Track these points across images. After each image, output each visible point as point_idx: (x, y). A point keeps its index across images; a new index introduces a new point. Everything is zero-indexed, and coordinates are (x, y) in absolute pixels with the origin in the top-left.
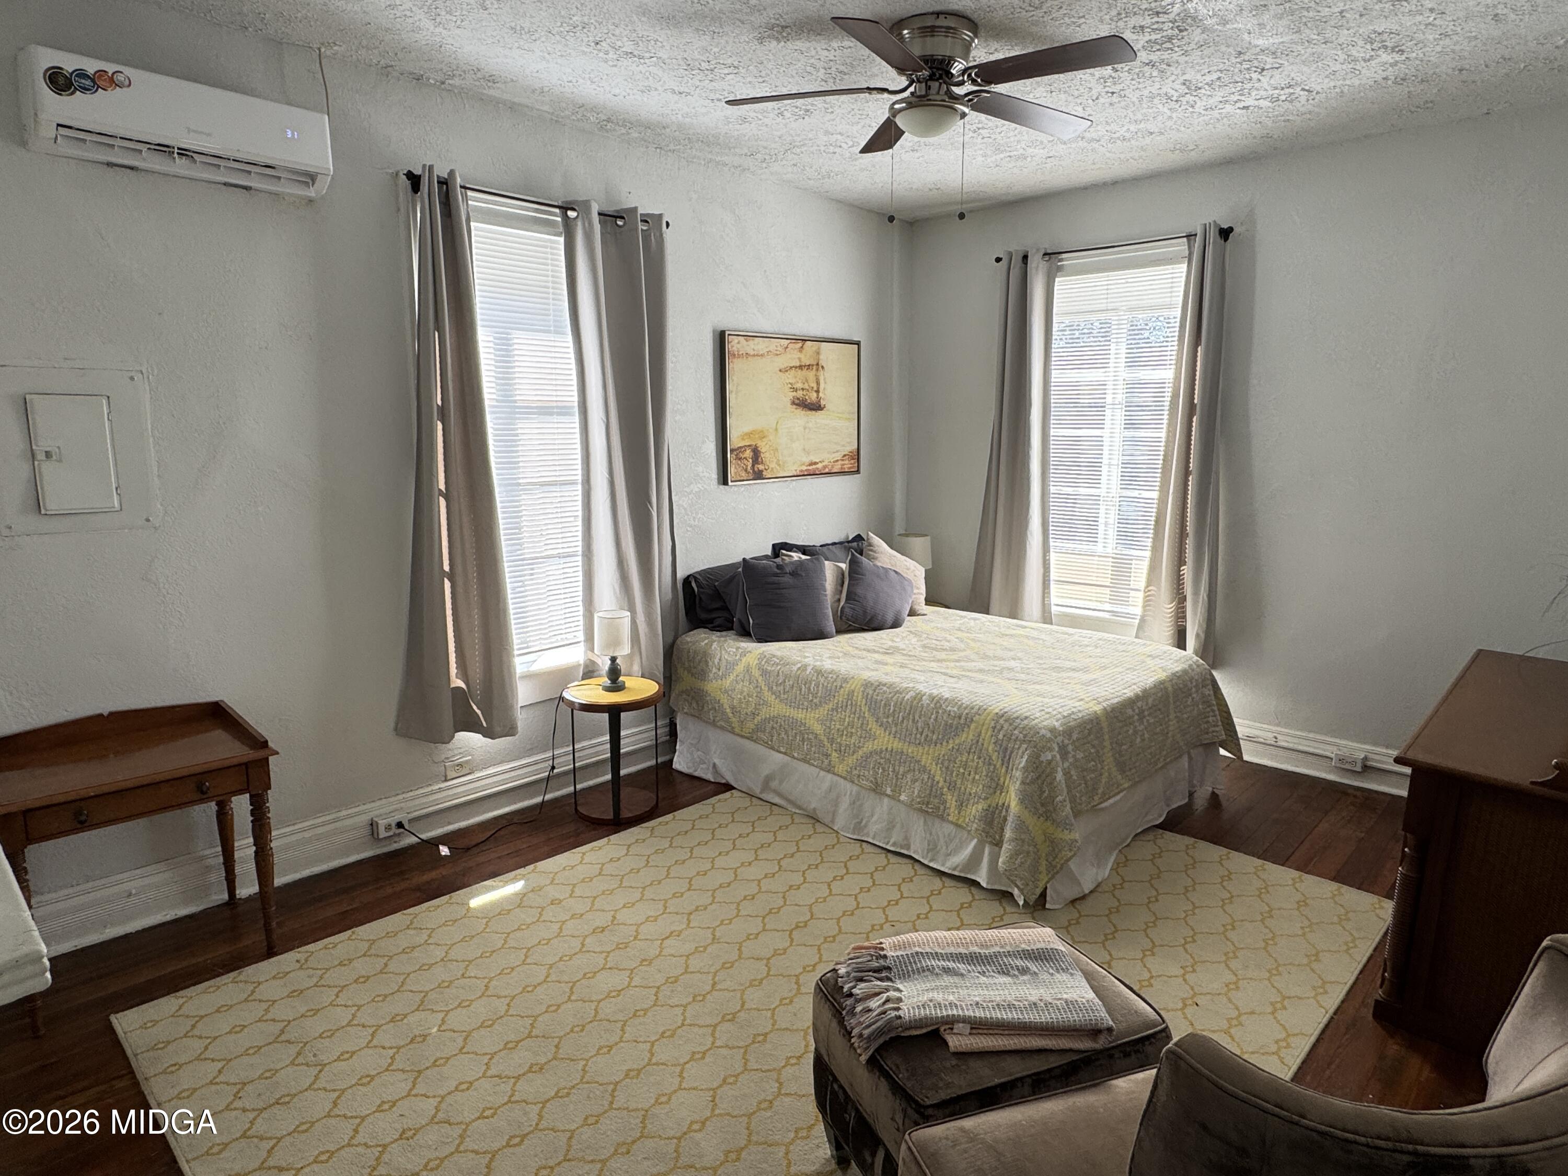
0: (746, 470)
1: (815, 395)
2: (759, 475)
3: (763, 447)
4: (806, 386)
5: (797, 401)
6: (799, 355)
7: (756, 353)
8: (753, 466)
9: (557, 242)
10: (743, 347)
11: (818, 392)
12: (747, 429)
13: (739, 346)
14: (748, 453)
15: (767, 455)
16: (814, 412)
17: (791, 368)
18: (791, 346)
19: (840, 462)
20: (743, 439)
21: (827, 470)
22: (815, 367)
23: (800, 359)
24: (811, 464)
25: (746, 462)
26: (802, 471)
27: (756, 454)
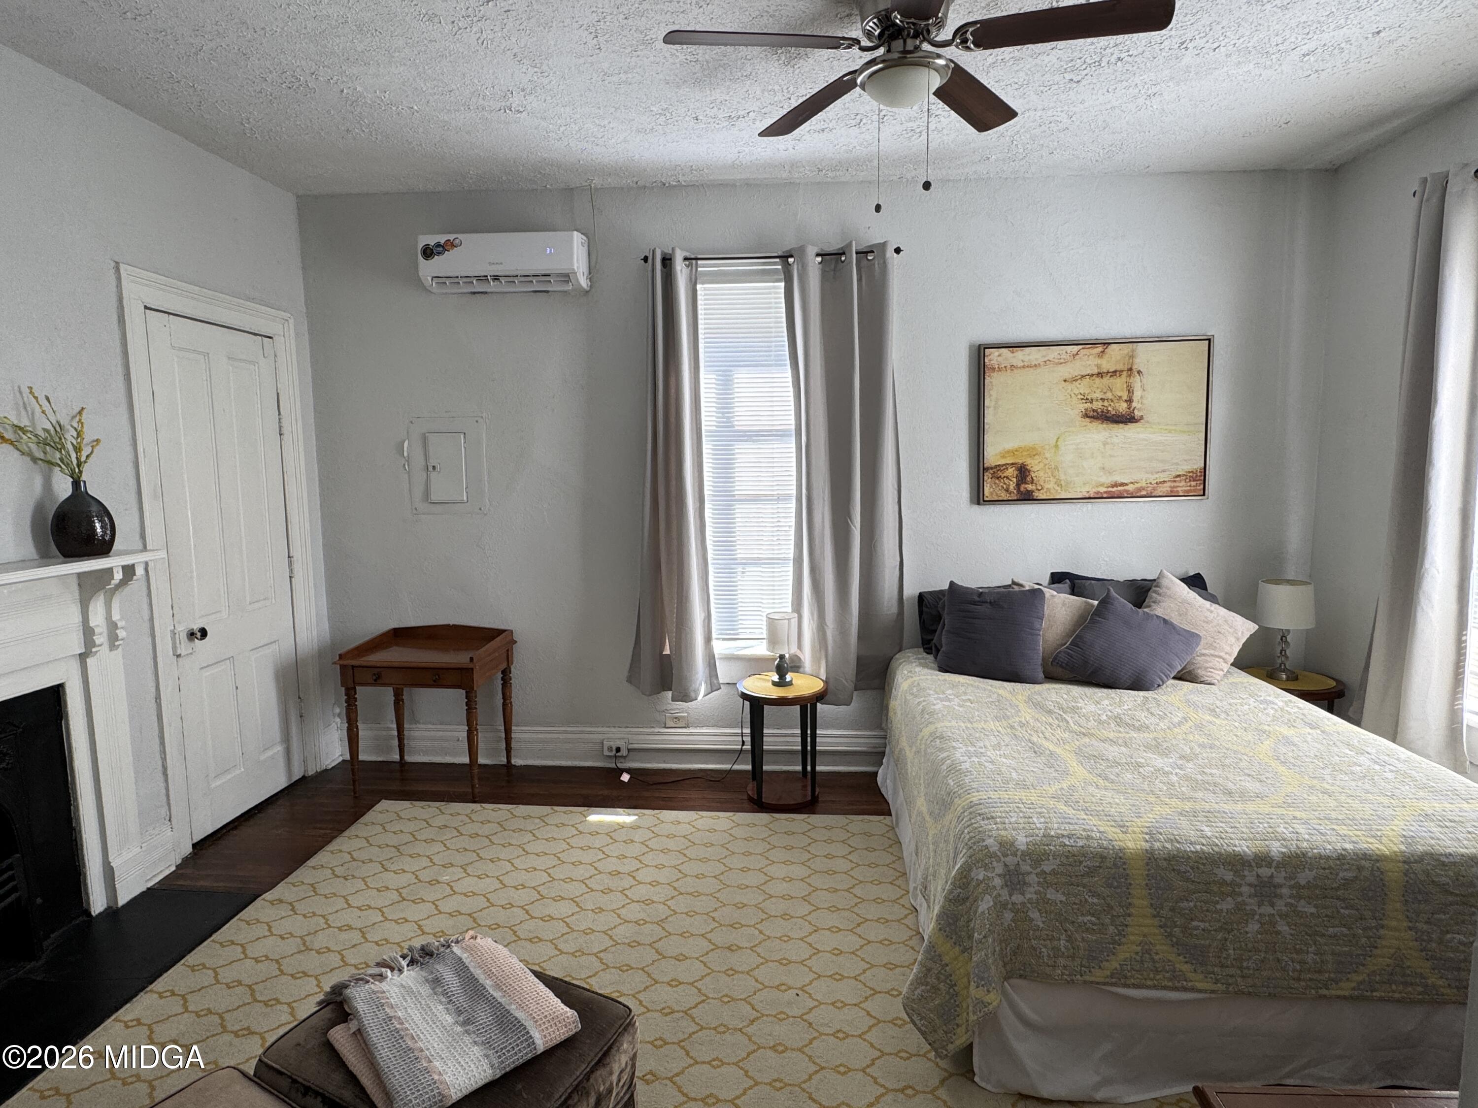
0: (1007, 490)
1: (1125, 405)
2: (1027, 497)
3: (1035, 466)
4: (1109, 395)
5: (1091, 414)
6: (1098, 361)
7: (1026, 364)
8: (1018, 485)
9: (778, 288)
10: (1006, 359)
11: (1130, 401)
12: (1010, 445)
13: (999, 359)
14: (1011, 472)
15: (1041, 474)
16: (1121, 425)
17: (1083, 376)
18: (1083, 352)
19: (1169, 484)
20: (1003, 457)
21: (1144, 493)
22: (1125, 374)
23: (1098, 366)
24: (1115, 485)
25: (1006, 481)
26: (1098, 493)
27: (1023, 472)
